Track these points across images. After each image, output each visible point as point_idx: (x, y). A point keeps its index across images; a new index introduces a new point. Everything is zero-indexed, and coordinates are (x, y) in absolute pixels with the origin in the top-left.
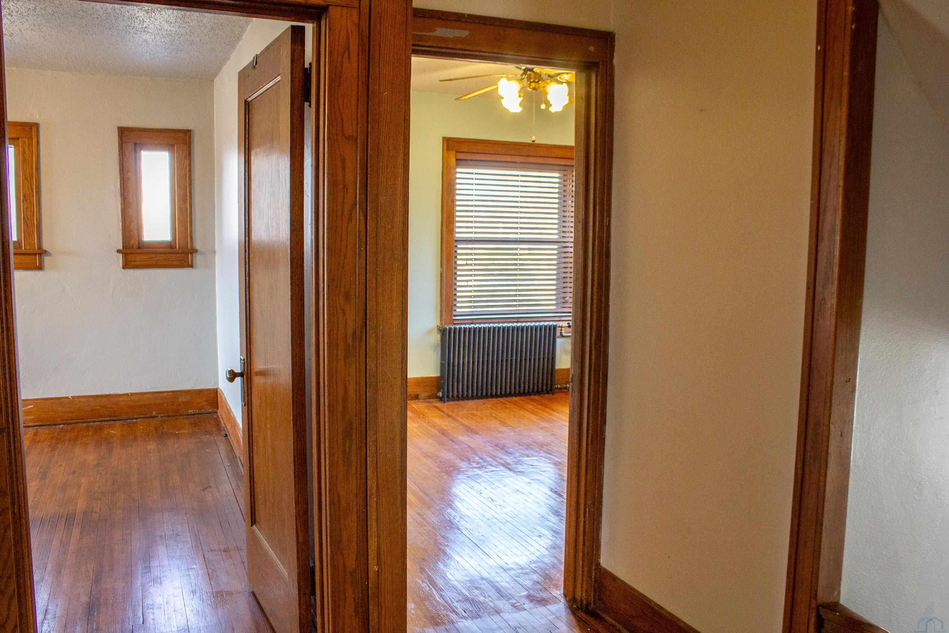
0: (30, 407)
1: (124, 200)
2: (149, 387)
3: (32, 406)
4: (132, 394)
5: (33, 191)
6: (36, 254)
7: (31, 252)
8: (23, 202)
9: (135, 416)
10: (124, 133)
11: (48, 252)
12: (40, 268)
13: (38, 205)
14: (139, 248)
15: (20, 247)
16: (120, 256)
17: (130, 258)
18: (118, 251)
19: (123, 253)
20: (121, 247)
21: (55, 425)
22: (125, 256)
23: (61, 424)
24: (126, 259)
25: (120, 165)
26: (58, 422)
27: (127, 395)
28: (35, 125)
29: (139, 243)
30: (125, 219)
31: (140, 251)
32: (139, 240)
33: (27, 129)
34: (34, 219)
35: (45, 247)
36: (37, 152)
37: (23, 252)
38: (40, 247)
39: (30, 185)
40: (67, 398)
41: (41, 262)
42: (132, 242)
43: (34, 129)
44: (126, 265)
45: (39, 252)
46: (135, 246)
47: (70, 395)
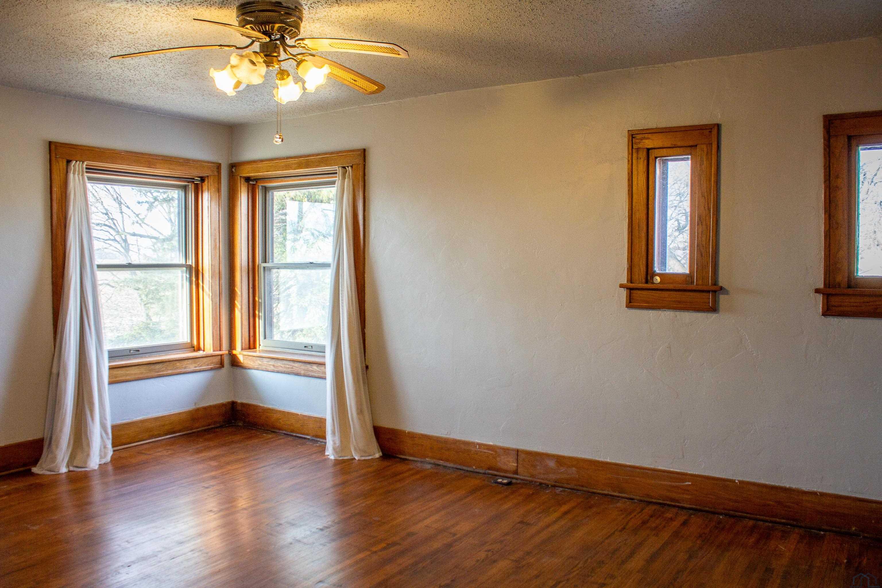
0: (687, 483)
1: (830, 218)
2: (849, 489)
3: (690, 483)
4: (823, 495)
5: (710, 212)
6: (708, 292)
7: (705, 288)
8: (698, 225)
9: (823, 527)
10: (832, 123)
11: (725, 289)
12: (714, 309)
13: (715, 228)
14: (849, 287)
15: (692, 282)
16: (820, 298)
17: (834, 301)
18: (817, 291)
19: (823, 294)
20: (821, 286)
21: (714, 513)
22: (827, 298)
23: (721, 514)
24: (827, 302)
25: (825, 169)
26: (719, 511)
27: (814, 493)
28: (716, 127)
29: (849, 281)
30: (829, 245)
31: (850, 291)
32: (849, 277)
33: (706, 132)
34: (709, 248)
35: (722, 281)
36: (717, 160)
37: (694, 288)
38: (715, 283)
39: (707, 205)
40: (733, 481)
41: (716, 302)
42: (839, 278)
43: (715, 132)
44: (827, 312)
45: (714, 288)
46: (844, 284)
47: (738, 478)
